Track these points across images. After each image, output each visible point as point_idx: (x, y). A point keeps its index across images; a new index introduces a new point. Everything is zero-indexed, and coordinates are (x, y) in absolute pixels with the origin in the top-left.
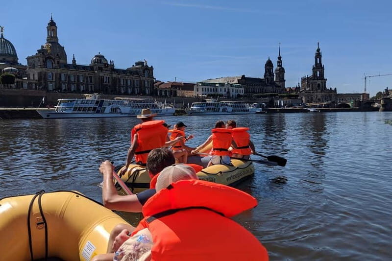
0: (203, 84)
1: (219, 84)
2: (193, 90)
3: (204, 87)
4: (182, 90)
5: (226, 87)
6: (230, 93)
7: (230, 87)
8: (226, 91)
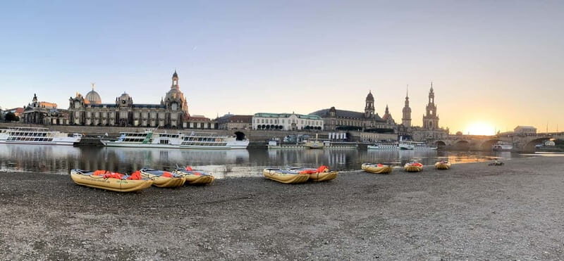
2: (252, 122)
3: (261, 119)
4: (234, 122)
5: (291, 118)
6: (297, 125)
7: (296, 118)
8: (291, 122)
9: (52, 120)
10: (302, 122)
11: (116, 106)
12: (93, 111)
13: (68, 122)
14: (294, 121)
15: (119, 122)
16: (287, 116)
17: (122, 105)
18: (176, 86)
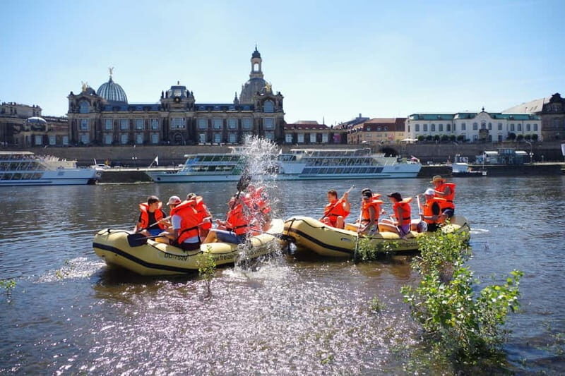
0: (419, 117)
1: (460, 114)
2: (404, 130)
3: (421, 123)
4: (371, 131)
5: (477, 120)
6: (491, 132)
7: (489, 120)
8: (480, 127)
9: (33, 137)
10: (500, 127)
11: (163, 106)
12: (115, 116)
13: (65, 141)
14: (484, 125)
15: (168, 137)
16: (469, 116)
17: (172, 105)
18: (260, 72)
